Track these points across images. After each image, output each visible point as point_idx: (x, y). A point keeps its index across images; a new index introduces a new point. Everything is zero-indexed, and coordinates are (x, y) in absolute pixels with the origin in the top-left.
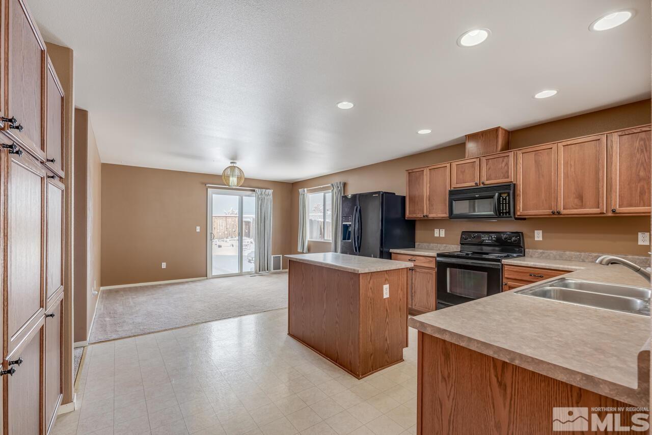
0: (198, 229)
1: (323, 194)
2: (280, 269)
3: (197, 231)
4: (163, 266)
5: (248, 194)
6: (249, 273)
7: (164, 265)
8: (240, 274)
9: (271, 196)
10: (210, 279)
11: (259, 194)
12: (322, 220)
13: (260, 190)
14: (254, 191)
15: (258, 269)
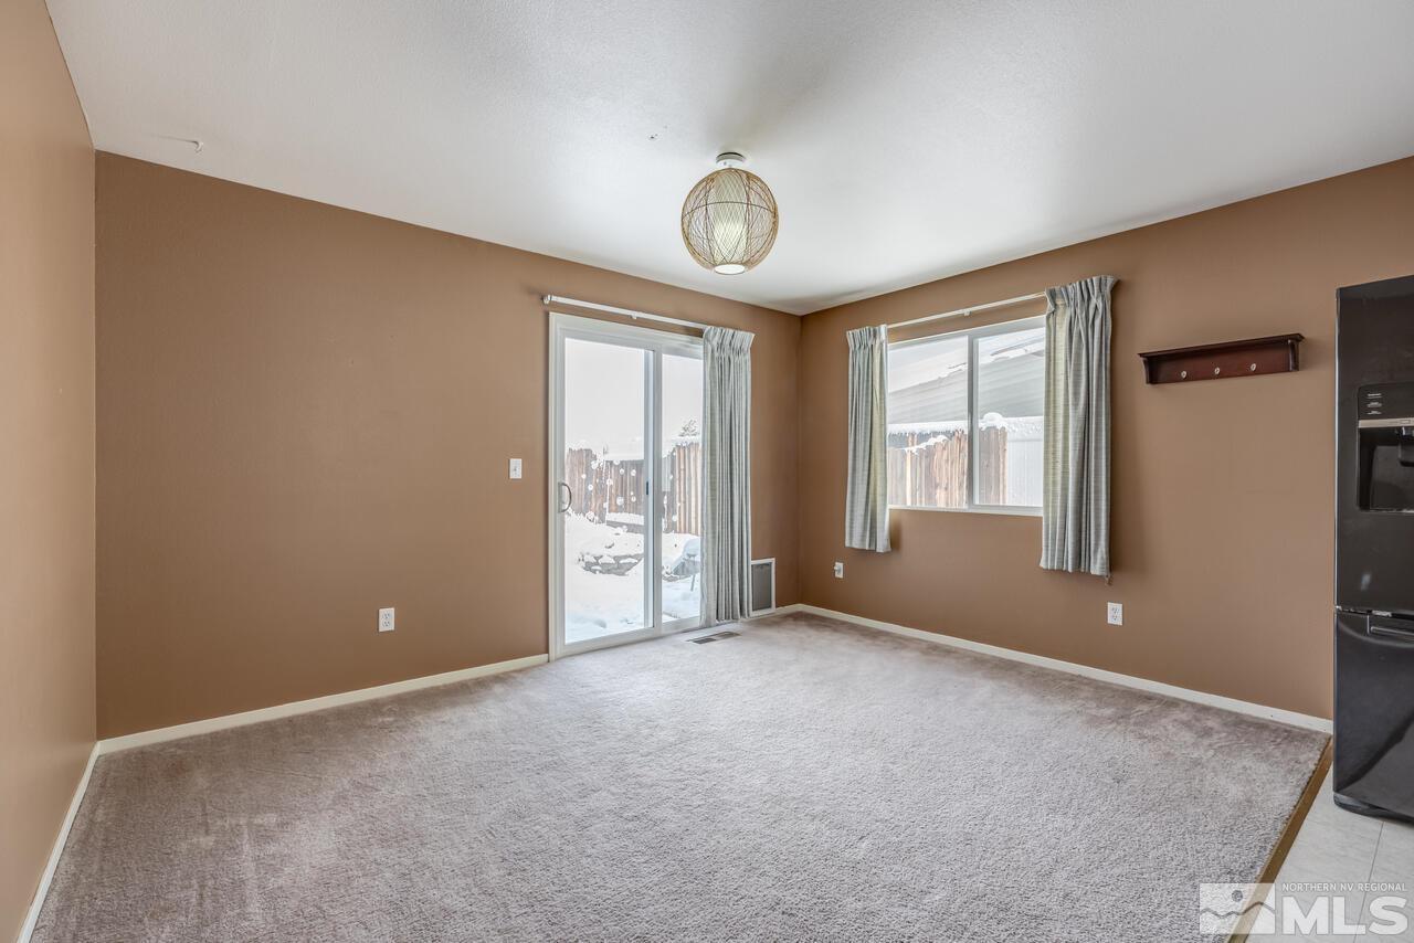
0: (516, 469)
1: (966, 339)
2: (770, 607)
3: (513, 476)
4: (382, 621)
5: (675, 344)
6: (682, 628)
7: (387, 619)
8: (651, 637)
9: (748, 356)
10: (558, 659)
11: (715, 343)
12: (963, 425)
13: (719, 330)
14: (699, 333)
15: (714, 613)
